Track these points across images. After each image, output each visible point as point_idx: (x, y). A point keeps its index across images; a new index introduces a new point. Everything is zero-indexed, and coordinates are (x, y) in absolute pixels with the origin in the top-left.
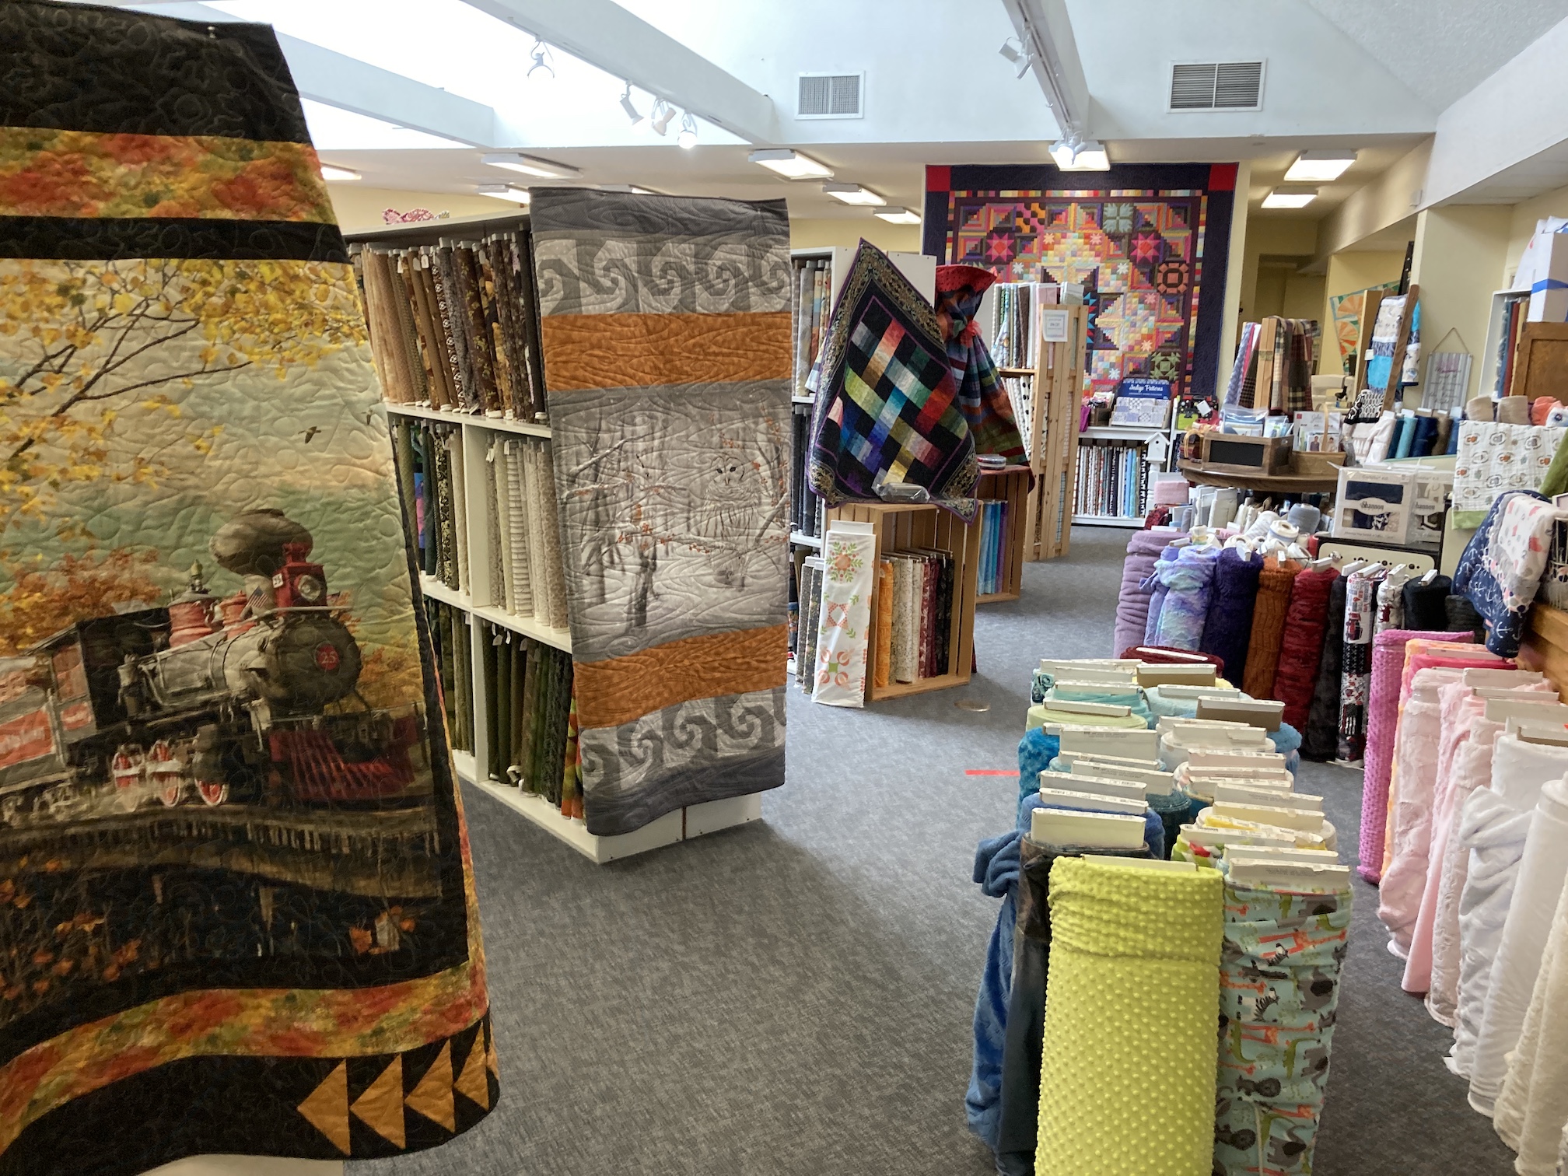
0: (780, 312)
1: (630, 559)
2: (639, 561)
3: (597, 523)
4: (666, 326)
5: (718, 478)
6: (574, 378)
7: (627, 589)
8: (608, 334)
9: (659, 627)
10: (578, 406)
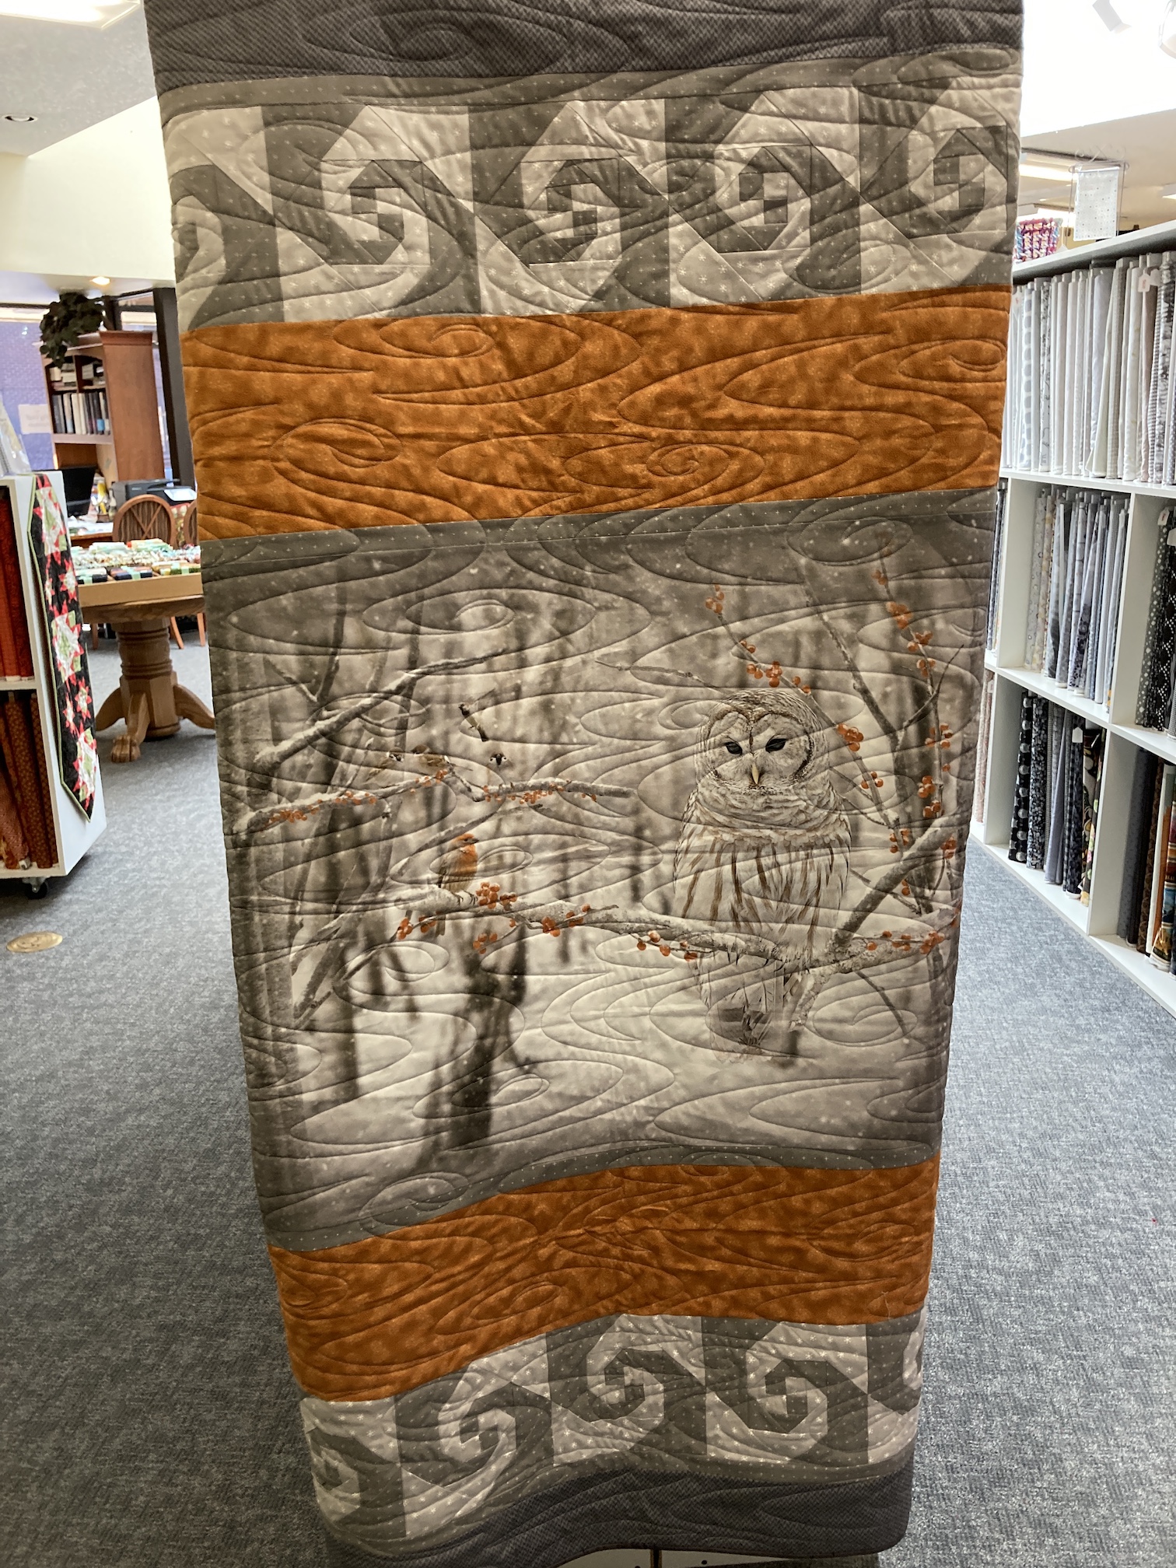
0: (962, 288)
1: (439, 978)
2: (461, 980)
3: (333, 894)
4: (569, 349)
5: (729, 767)
6: (259, 503)
7: (428, 1055)
8: (366, 377)
9: (534, 1142)
10: (273, 579)
